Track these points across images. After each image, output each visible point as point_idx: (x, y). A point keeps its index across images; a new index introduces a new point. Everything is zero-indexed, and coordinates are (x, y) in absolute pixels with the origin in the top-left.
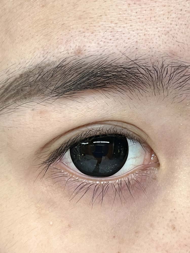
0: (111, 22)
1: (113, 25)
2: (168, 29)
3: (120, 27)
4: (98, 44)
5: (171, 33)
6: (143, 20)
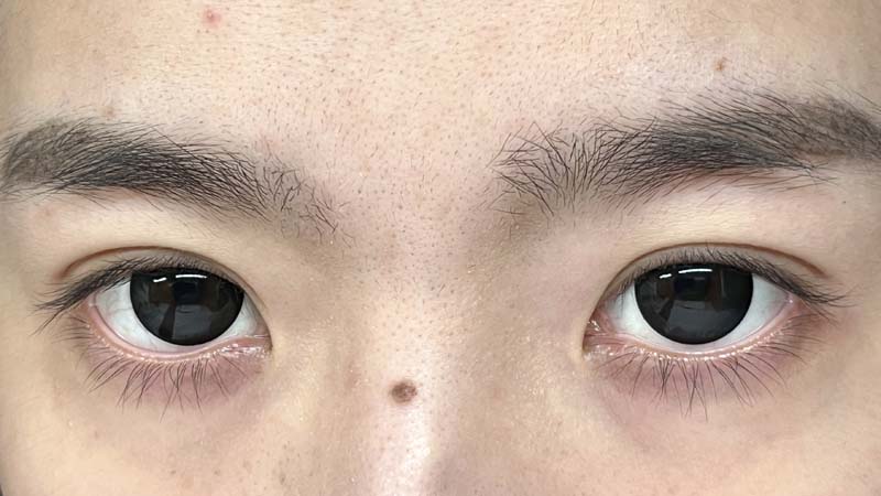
1: (167, 68)
2: (260, 94)
3: (178, 74)
5: (264, 101)
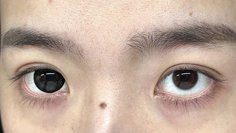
0: (39, 12)
4: (33, 22)
6: (52, 13)
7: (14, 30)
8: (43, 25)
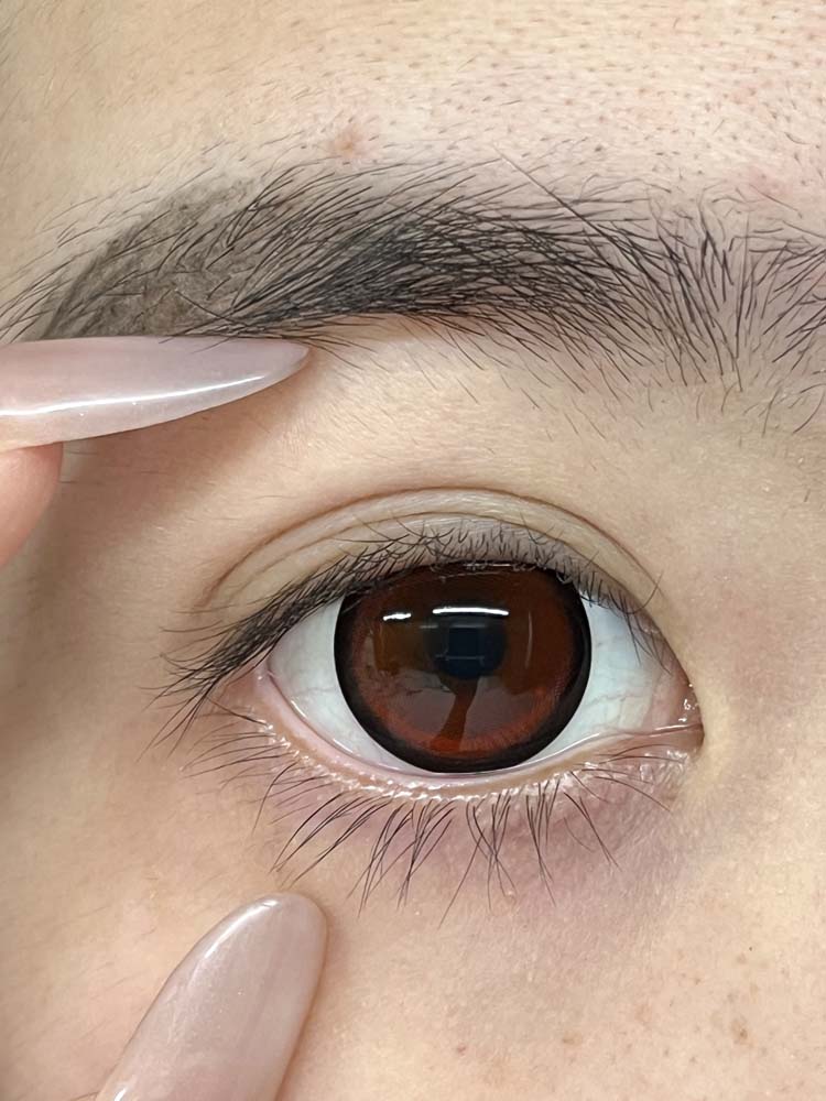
7: (204, 207)
8: (554, 129)
